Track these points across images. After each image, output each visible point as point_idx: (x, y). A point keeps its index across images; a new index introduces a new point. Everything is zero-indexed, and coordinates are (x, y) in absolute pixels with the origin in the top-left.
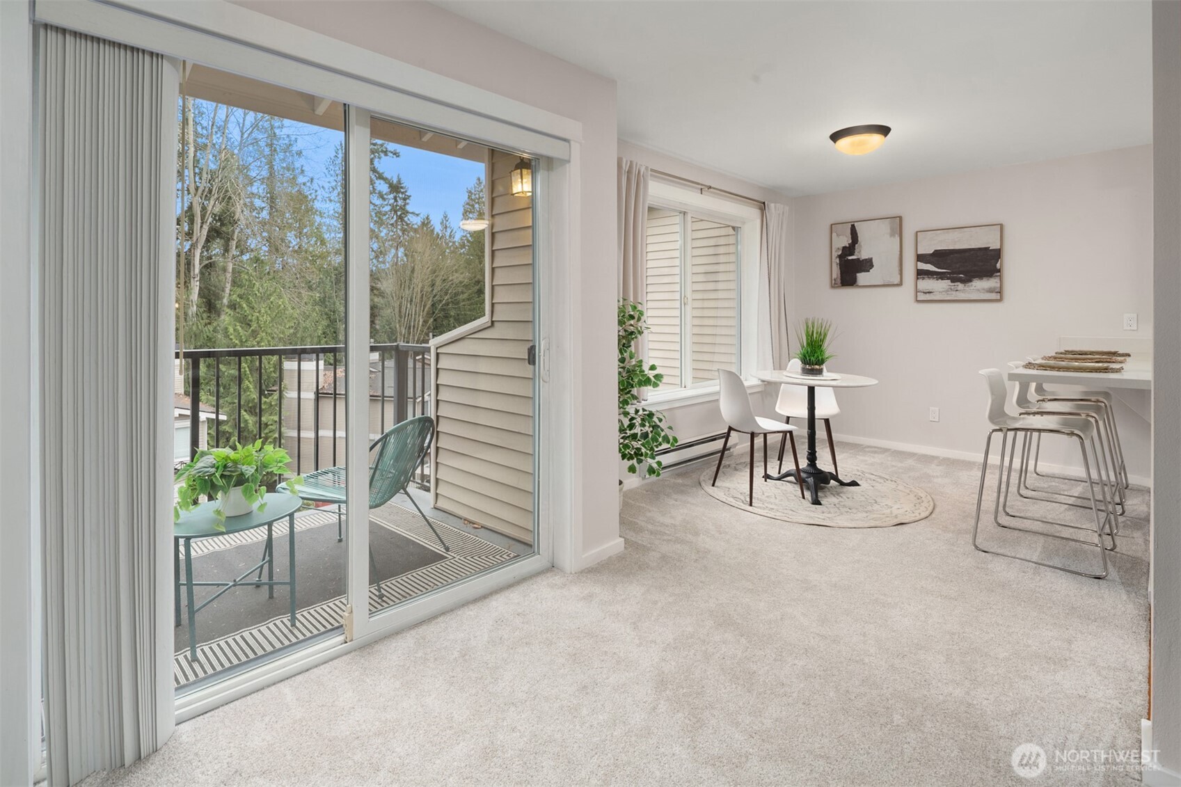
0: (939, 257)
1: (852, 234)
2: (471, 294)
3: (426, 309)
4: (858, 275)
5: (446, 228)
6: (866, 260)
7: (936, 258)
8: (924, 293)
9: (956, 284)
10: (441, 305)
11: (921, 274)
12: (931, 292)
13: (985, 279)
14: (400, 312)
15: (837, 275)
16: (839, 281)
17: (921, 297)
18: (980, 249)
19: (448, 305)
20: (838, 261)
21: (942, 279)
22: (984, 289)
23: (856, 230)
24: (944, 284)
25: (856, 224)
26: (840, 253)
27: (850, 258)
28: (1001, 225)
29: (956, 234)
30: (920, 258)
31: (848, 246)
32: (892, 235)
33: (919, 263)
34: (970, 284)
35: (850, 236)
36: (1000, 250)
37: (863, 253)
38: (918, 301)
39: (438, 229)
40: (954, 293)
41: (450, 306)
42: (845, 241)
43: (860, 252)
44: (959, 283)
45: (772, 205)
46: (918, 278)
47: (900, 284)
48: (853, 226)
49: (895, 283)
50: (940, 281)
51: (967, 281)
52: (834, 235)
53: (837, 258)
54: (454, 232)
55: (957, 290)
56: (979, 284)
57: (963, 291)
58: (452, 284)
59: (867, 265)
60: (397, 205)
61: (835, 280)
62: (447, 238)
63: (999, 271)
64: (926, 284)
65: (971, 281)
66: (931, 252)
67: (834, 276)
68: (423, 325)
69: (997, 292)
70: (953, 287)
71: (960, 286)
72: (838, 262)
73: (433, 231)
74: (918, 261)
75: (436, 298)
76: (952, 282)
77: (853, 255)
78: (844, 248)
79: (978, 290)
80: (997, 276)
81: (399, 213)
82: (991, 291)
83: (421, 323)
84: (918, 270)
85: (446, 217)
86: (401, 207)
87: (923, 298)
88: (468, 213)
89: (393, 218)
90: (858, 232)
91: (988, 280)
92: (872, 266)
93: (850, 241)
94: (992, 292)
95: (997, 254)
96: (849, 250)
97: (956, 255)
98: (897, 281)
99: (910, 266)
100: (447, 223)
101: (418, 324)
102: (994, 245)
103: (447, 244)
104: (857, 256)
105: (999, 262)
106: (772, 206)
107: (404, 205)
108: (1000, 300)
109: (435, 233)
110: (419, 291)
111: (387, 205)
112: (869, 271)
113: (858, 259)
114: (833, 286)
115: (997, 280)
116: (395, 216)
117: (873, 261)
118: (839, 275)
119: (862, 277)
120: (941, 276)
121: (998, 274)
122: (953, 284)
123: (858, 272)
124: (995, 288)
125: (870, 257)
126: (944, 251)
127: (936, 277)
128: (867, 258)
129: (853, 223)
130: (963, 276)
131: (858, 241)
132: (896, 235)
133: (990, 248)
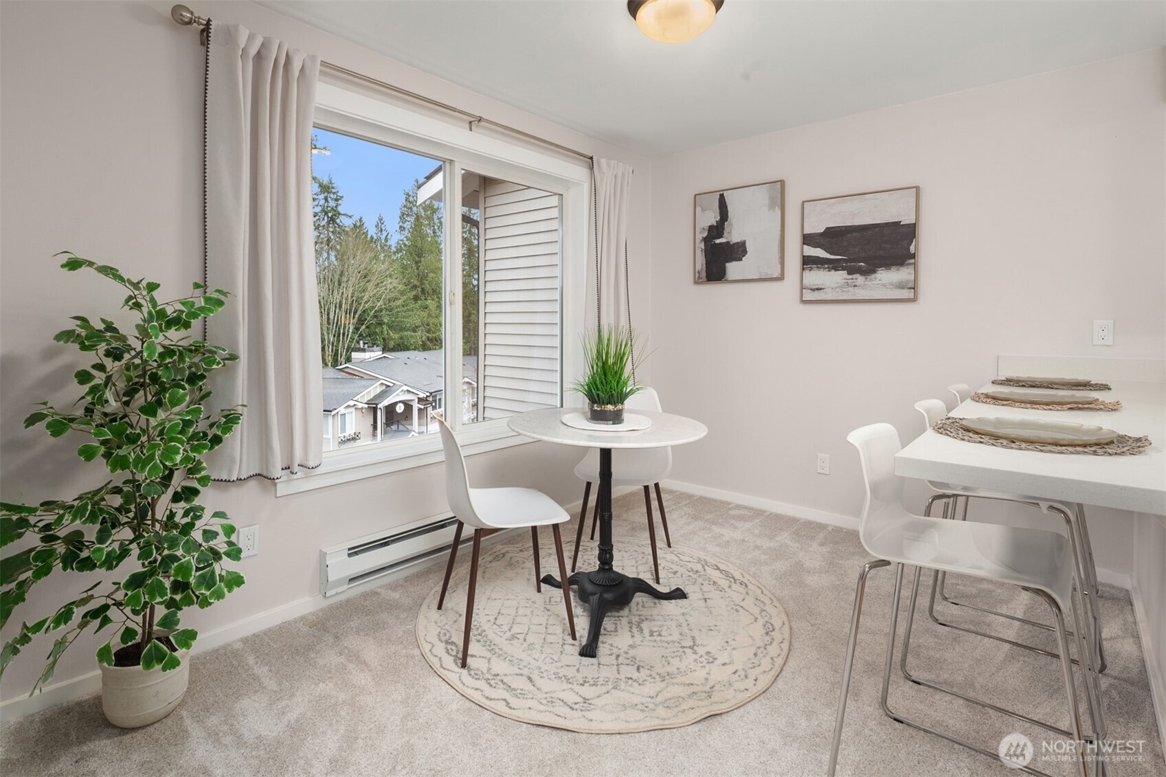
0: (833, 238)
1: (720, 208)
2: (407, 300)
3: (357, 316)
4: (727, 265)
5: (381, 231)
6: (738, 243)
7: (828, 240)
8: (811, 289)
9: (854, 276)
10: (373, 312)
11: (808, 262)
12: (821, 289)
14: (328, 318)
15: (702, 265)
16: (704, 274)
17: (808, 295)
18: (887, 224)
19: (381, 311)
20: (702, 246)
21: (836, 270)
22: (891, 284)
23: (725, 203)
24: (840, 276)
25: (724, 194)
26: (705, 234)
27: (718, 241)
28: (917, 188)
29: (856, 204)
30: (808, 239)
31: (715, 224)
32: (771, 206)
33: (805, 246)
34: (873, 276)
35: (718, 211)
36: (915, 224)
37: (734, 234)
38: (803, 302)
39: (372, 232)
40: (851, 289)
41: (384, 312)
42: (712, 218)
43: (730, 233)
44: (857, 276)
45: (603, 161)
46: (803, 269)
47: (781, 278)
48: (722, 196)
49: (775, 276)
51: (867, 272)
52: (699, 209)
53: (701, 241)
54: (390, 235)
55: (855, 286)
56: (887, 277)
57: (864, 287)
58: (386, 289)
59: (737, 251)
60: (327, 207)
61: (699, 272)
62: (383, 241)
63: (913, 256)
64: (816, 277)
65: (874, 272)
66: (822, 231)
67: (699, 267)
68: (353, 333)
69: (910, 288)
70: (850, 281)
71: (860, 279)
72: (703, 248)
73: (366, 234)
74: (804, 244)
75: (369, 304)
76: (849, 273)
77: (720, 236)
78: (711, 227)
79: (884, 285)
80: (910, 264)
81: (330, 215)
82: (901, 286)
83: (351, 331)
84: (804, 256)
85: (381, 220)
86: (332, 208)
87: (811, 298)
88: (405, 216)
89: (324, 219)
90: (727, 204)
91: (898, 270)
92: (745, 252)
93: (718, 218)
94: (903, 288)
95: (909, 232)
96: (717, 230)
97: (854, 234)
98: (776, 274)
99: (794, 252)
100: (383, 226)
101: (348, 331)
102: (908, 219)
103: (382, 248)
104: (727, 238)
105: (914, 242)
106: (603, 163)
107: (336, 207)
108: (914, 300)
109: (369, 236)
110: (350, 296)
111: (317, 206)
112: (741, 260)
113: (728, 242)
114: (697, 282)
115: (911, 270)
116: (326, 218)
117: (747, 245)
118: (705, 266)
119: (733, 269)
120: (833, 265)
121: (912, 261)
122: (850, 277)
123: (728, 262)
124: (907, 282)
125: (744, 239)
126: (838, 229)
127: (828, 268)
128: (739, 241)
129: (721, 193)
130: (863, 264)
131: (728, 217)
132: (777, 207)
133: (902, 223)
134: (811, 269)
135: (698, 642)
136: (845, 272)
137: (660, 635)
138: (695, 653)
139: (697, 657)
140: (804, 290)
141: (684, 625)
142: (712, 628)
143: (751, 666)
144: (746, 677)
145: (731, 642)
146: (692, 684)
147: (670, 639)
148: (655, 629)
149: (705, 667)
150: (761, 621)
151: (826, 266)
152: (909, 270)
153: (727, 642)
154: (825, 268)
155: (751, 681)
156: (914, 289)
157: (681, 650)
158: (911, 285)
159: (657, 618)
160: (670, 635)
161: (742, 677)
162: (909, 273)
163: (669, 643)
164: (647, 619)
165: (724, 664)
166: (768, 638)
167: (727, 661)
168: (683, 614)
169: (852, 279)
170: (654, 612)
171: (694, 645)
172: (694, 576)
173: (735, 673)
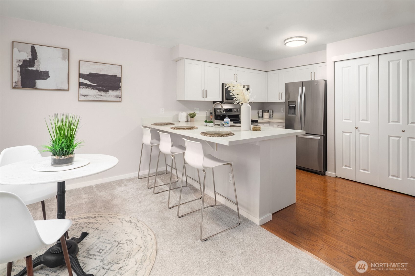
0: (91, 77)
1: (32, 52)
4: (37, 81)
6: (44, 72)
7: (90, 77)
8: (83, 96)
11: (81, 85)
12: (87, 96)
13: (115, 91)
15: (18, 79)
16: (19, 84)
17: (82, 98)
18: (112, 76)
21: (94, 89)
22: (114, 96)
23: (35, 51)
24: (95, 92)
25: (35, 46)
26: (21, 64)
27: (30, 69)
28: (121, 66)
29: (101, 66)
30: (81, 76)
31: (28, 60)
32: (63, 59)
34: (108, 93)
35: (30, 54)
36: (121, 77)
37: (41, 67)
38: (79, 100)
40: (100, 97)
42: (27, 56)
43: (39, 66)
44: (102, 92)
46: (80, 87)
47: (68, 90)
48: (33, 47)
50: (93, 90)
51: (106, 91)
52: (15, 50)
53: (18, 67)
55: (101, 96)
56: (112, 93)
57: (104, 96)
59: (45, 75)
61: (16, 83)
63: (121, 87)
64: (85, 91)
65: (108, 91)
66: (88, 74)
67: (16, 80)
69: (120, 98)
70: (99, 94)
71: (103, 93)
72: (19, 70)
74: (80, 77)
76: (99, 91)
77: (32, 67)
78: (25, 61)
79: (111, 96)
80: (120, 90)
82: (117, 97)
84: (80, 82)
90: (37, 51)
91: (116, 91)
92: (48, 76)
93: (30, 57)
95: (119, 79)
96: (29, 63)
97: (101, 77)
98: (66, 88)
99: (75, 80)
102: (119, 75)
104: (36, 68)
105: (121, 83)
108: (120, 101)
112: (46, 80)
113: (37, 70)
114: (15, 87)
115: (120, 92)
117: (49, 73)
118: (20, 80)
119: (40, 83)
120: (93, 87)
121: (120, 89)
122: (99, 92)
124: (119, 95)
125: (47, 70)
126: (95, 74)
127: (91, 88)
128: (45, 70)
129: (33, 45)
130: (104, 88)
131: (37, 58)
132: (66, 60)
133: (117, 76)
134: (83, 88)
135: (119, 241)
136: (98, 90)
137: (103, 250)
138: (123, 244)
139: (126, 244)
140: (80, 96)
141: (104, 241)
142: (115, 234)
143: (142, 233)
144: (146, 236)
145: (127, 233)
146: (139, 250)
147: (108, 248)
148: (98, 250)
149: (133, 244)
150: (123, 221)
151: (90, 87)
152: (119, 92)
153: (126, 233)
154: (89, 88)
155: (148, 236)
156: (121, 98)
157: (118, 247)
158: (120, 97)
159: (91, 247)
160: (106, 247)
161: (145, 237)
162: (119, 93)
163: (111, 249)
164: (89, 250)
165: (136, 239)
166: (133, 224)
167: (136, 237)
168: (98, 238)
169: (100, 93)
170: (87, 246)
171: (119, 243)
172: (78, 226)
173: (142, 238)
